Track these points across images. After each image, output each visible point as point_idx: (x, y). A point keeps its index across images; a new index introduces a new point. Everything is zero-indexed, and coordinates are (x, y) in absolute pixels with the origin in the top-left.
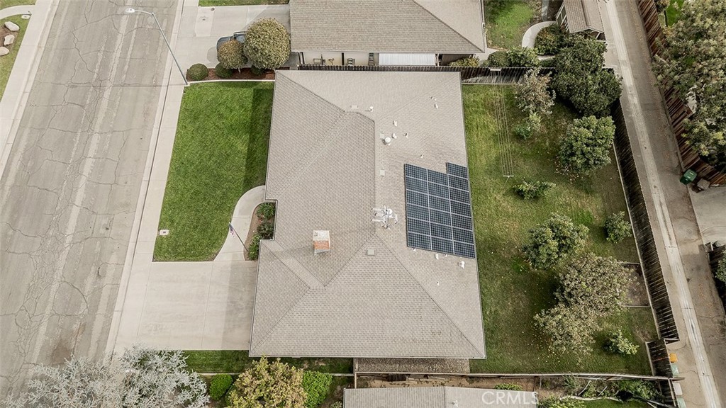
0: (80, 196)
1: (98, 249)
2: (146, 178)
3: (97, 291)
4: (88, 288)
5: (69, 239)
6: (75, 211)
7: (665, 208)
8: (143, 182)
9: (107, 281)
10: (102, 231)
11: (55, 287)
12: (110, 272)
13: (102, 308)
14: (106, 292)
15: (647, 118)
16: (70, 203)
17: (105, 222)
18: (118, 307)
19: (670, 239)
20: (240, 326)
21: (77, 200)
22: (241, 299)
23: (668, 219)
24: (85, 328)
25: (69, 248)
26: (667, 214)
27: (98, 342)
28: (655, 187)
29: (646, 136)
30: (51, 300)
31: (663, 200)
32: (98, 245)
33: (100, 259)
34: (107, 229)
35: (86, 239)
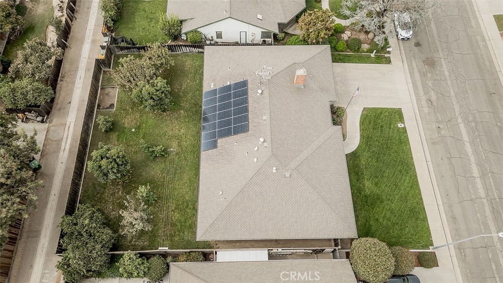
0: (469, 148)
1: (438, 115)
2: (430, 163)
3: (426, 93)
4: (432, 93)
5: (460, 120)
6: (466, 138)
7: (63, 147)
8: (430, 160)
9: (424, 99)
10: (441, 126)
11: (452, 94)
12: (424, 102)
13: (419, 84)
14: (421, 92)
15: (40, 223)
16: (472, 143)
17: (443, 132)
18: (411, 85)
19: (69, 127)
20: (338, 73)
21: (469, 146)
22: (341, 87)
23: (64, 140)
24: (423, 75)
25: (457, 115)
26: (63, 144)
27: (413, 69)
28: (62, 163)
29: (49, 206)
30: (451, 88)
31: (61, 153)
32: (440, 118)
33: (434, 109)
34: (439, 127)
35: (449, 121)
